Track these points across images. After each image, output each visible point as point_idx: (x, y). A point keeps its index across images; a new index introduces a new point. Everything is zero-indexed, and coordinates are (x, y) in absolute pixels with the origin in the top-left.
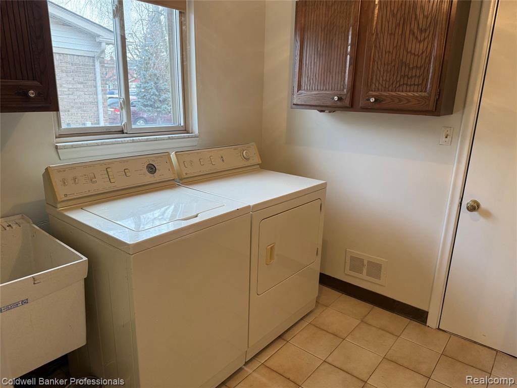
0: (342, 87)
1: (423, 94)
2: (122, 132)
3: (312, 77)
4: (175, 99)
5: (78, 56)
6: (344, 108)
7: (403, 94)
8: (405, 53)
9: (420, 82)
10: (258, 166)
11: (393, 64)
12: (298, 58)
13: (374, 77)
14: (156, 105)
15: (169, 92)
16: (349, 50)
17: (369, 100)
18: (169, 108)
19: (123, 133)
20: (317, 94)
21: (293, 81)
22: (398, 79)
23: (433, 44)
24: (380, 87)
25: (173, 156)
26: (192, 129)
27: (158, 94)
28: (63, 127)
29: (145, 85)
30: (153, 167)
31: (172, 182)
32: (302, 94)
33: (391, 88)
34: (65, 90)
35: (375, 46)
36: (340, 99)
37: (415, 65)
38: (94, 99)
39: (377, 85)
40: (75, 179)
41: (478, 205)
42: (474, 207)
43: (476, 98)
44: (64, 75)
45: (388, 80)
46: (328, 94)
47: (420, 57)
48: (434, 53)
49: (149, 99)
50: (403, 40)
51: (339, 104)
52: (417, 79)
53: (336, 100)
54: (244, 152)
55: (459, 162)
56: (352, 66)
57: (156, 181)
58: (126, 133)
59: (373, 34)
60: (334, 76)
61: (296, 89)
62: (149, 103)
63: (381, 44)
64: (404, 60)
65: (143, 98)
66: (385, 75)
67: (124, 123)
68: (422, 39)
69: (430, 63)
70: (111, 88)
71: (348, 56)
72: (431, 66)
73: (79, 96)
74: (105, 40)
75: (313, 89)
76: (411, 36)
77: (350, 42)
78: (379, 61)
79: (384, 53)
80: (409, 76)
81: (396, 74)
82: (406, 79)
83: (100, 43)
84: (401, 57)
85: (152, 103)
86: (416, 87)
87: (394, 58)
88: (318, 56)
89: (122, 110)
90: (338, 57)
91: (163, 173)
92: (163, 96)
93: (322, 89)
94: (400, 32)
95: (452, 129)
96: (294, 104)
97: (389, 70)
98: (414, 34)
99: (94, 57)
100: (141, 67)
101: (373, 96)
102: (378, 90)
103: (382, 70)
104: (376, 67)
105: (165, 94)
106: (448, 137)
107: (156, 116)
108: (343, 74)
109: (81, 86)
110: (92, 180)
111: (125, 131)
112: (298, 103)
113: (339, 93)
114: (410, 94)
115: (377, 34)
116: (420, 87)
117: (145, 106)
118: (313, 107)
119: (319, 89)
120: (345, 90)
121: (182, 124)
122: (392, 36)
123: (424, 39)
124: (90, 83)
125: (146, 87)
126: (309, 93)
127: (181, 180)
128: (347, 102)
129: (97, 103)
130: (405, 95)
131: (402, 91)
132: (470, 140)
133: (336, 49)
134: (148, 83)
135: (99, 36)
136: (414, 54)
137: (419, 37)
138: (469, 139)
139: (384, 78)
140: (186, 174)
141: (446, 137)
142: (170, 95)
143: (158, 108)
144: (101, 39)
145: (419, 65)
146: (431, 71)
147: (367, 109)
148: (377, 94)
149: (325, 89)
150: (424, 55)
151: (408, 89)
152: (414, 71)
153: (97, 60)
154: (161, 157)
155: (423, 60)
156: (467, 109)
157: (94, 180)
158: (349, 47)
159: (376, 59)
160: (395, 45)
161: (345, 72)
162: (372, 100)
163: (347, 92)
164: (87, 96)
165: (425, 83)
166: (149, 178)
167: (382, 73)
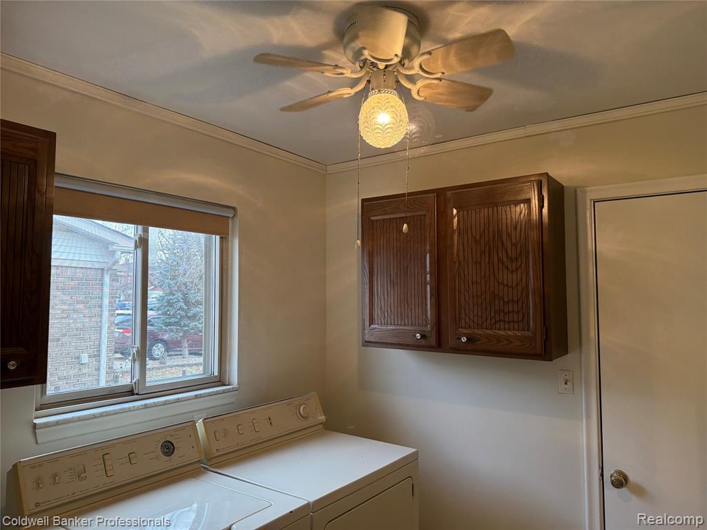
0: (425, 322)
1: (526, 333)
2: (131, 393)
3: (386, 309)
4: (209, 320)
5: (82, 268)
6: (429, 348)
7: (501, 333)
8: (496, 284)
9: (520, 319)
10: (321, 426)
11: (484, 296)
12: (367, 286)
13: (463, 311)
14: (182, 323)
15: (201, 304)
16: (428, 279)
17: (460, 339)
18: (200, 326)
19: (133, 394)
20: (394, 330)
21: (363, 314)
22: (493, 315)
23: (527, 274)
24: (472, 324)
25: (200, 425)
26: (229, 379)
27: (186, 308)
28: (48, 393)
29: (169, 298)
30: (170, 445)
31: (197, 466)
32: (375, 329)
33: (484, 325)
34: (59, 312)
35: (459, 275)
36: (423, 336)
37: (510, 298)
38: (97, 322)
39: (467, 320)
40: (54, 476)
41: (626, 478)
42: (621, 481)
43: (593, 334)
44: (59, 293)
45: (480, 314)
46: (408, 330)
47: (515, 290)
48: (531, 285)
49: (173, 315)
50: (491, 269)
51: (423, 342)
52: (515, 315)
53: (419, 338)
54: (301, 408)
55: (588, 417)
56: (433, 298)
57: (173, 467)
58: (137, 394)
59: (455, 263)
60: (413, 309)
61: (367, 323)
62: (173, 320)
63: (466, 273)
64: (496, 292)
65: (165, 314)
66: (475, 309)
67: (135, 379)
68: (514, 269)
69: (528, 297)
70: (121, 299)
71: (428, 286)
72: (531, 300)
73: (75, 320)
74: (119, 248)
75: (389, 323)
76: (501, 266)
77: (428, 270)
78: (467, 293)
79: (470, 282)
80: (505, 311)
81: (489, 310)
82: (502, 314)
83: (113, 252)
84: (492, 288)
85: (177, 320)
86: (516, 325)
87: (483, 289)
88: (392, 285)
89: (134, 363)
90: (416, 287)
91: (184, 454)
92: (194, 310)
93: (399, 323)
94: (487, 261)
95: (571, 372)
96: (366, 342)
97: (480, 303)
98: (503, 263)
99: (103, 269)
100: (166, 275)
101: (464, 335)
102: (470, 327)
103: (471, 303)
104: (463, 300)
105: (196, 307)
106: (568, 383)
107: (181, 337)
108: (424, 306)
109: (81, 306)
110: (80, 475)
111: (136, 392)
112: (371, 340)
113: (421, 329)
114: (510, 333)
115: (460, 263)
116: (521, 324)
117: (167, 324)
118: (390, 346)
119: (396, 323)
120: (429, 326)
121: (216, 374)
122: (478, 266)
123: (517, 269)
124: (93, 302)
125: (171, 299)
126: (384, 328)
127: (209, 460)
128: (433, 341)
129: (101, 327)
130: (504, 334)
131: (500, 330)
132: (597, 387)
133: (413, 277)
134: (173, 295)
135: (113, 244)
136: (507, 285)
137: (510, 267)
138: (595, 385)
139: (475, 313)
140: (217, 450)
141: (566, 384)
142: (203, 310)
143: (185, 326)
144: (115, 247)
145: (515, 299)
146: (531, 306)
147: (458, 350)
148: (468, 332)
149: (403, 323)
150: (519, 287)
151: (507, 326)
152: (510, 305)
153: (107, 273)
154: (183, 429)
155: (519, 294)
156: (584, 347)
157: (83, 475)
158: (428, 276)
159: (462, 290)
160: (483, 274)
161: (426, 305)
162: (464, 339)
163: (432, 328)
164: (87, 320)
165: (526, 319)
166: (164, 463)
167: (472, 307)
